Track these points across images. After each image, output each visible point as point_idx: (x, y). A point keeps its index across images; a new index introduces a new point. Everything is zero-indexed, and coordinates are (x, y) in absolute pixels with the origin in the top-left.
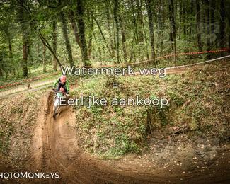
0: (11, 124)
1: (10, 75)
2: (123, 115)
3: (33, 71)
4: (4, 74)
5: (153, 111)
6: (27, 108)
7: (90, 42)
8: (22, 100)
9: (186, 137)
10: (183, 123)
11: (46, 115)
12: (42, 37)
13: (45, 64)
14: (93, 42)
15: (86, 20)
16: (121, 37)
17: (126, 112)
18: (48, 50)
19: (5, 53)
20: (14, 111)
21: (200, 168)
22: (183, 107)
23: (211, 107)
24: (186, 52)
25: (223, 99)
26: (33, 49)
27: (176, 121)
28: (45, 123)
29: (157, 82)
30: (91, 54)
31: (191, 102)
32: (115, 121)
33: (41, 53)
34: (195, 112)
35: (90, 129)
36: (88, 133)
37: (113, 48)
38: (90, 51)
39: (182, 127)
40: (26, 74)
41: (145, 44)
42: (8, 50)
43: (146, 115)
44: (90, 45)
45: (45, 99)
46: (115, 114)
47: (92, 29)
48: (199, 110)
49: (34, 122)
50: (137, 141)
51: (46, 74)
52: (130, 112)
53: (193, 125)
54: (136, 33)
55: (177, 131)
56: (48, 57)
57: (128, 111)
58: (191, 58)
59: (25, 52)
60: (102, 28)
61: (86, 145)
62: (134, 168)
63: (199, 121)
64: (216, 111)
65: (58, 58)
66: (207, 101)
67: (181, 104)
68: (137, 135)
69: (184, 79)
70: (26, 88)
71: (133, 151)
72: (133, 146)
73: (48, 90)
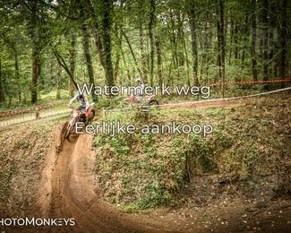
0: (13, 163)
1: (15, 100)
2: (155, 157)
3: (43, 97)
4: (7, 99)
5: (194, 154)
6: (35, 143)
7: (117, 63)
8: (29, 132)
9: (234, 188)
10: (231, 171)
11: (58, 153)
12: (57, 54)
13: (59, 88)
14: (121, 64)
15: (113, 36)
16: (156, 58)
17: (159, 153)
18: (64, 71)
19: (9, 73)
20: (18, 146)
21: (251, 229)
22: (232, 150)
23: (266, 151)
24: (237, 80)
25: (283, 141)
26: (45, 69)
27: (222, 166)
28: (56, 163)
29: (200, 117)
30: (118, 78)
31: (242, 144)
32: (144, 163)
33: (55, 74)
34: (246, 157)
35: (112, 173)
36: (110, 178)
37: (145, 72)
38: (116, 74)
39: (229, 176)
40: (34, 100)
41: (186, 68)
42: (14, 68)
43: (184, 158)
44: (117, 67)
45: (58, 132)
46: (145, 155)
47: (121, 48)
48: (251, 155)
49: (41, 161)
50: (172, 190)
51: (60, 101)
52: (165, 154)
53: (243, 173)
54: (175, 54)
55: (223, 180)
56: (63, 80)
57: (162, 152)
58: (244, 89)
59: (35, 72)
60: (133, 46)
61: (107, 194)
62: (166, 225)
63: (251, 169)
64: (273, 157)
65: (76, 81)
66: (262, 143)
67: (229, 146)
68: (172, 183)
69: (234, 115)
70: (34, 117)
71: (166, 203)
72: (167, 197)
73: (61, 122)
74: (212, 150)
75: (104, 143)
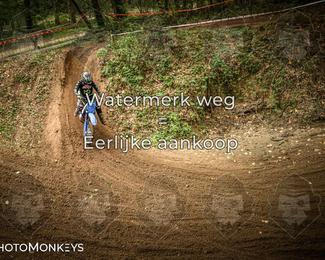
0: (14, 98)
2: (173, 86)
3: (40, 23)
5: (215, 81)
6: (36, 76)
8: (28, 63)
9: (260, 117)
10: (257, 99)
11: (63, 86)
13: (56, 12)
17: (177, 82)
20: (17, 80)
21: (276, 158)
22: (259, 75)
23: (298, 75)
25: (317, 63)
27: (247, 95)
28: (63, 97)
29: (223, 38)
31: (270, 68)
34: (274, 83)
36: (124, 111)
39: (255, 104)
43: (204, 87)
45: (61, 63)
46: (161, 85)
48: (280, 80)
49: (46, 95)
50: (192, 122)
51: (59, 27)
52: (183, 82)
53: (271, 101)
55: (249, 108)
57: (180, 80)
58: (276, 3)
61: (121, 128)
62: (186, 158)
63: (279, 96)
64: (305, 81)
66: (293, 67)
67: (256, 72)
68: (192, 114)
69: (263, 35)
70: (32, 47)
71: (186, 135)
72: (186, 129)
73: (63, 50)
74: (236, 76)
75: (114, 73)
